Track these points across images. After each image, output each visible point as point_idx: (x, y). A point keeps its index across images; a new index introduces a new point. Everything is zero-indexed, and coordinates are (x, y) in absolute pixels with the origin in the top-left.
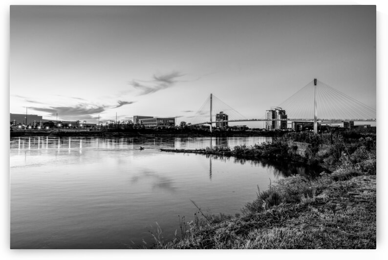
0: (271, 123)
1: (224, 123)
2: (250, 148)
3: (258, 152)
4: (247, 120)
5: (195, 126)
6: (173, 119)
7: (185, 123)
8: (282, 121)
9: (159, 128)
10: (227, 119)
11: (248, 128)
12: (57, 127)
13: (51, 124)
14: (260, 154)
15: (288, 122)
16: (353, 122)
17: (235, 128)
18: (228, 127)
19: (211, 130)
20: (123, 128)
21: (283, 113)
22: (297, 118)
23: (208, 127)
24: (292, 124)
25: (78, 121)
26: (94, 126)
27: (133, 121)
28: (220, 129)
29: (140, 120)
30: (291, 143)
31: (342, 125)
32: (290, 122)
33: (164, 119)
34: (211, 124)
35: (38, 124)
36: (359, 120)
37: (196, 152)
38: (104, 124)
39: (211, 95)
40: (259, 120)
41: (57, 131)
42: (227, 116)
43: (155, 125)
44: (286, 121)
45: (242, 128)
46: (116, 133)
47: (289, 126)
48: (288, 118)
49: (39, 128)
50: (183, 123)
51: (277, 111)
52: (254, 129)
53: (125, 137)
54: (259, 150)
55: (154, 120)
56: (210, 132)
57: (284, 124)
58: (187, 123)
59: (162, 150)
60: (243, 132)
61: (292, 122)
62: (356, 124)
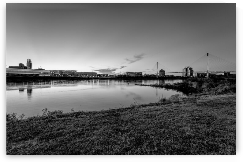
0: (185, 73)
1: (163, 74)
2: (172, 84)
3: (175, 86)
4: (173, 73)
5: (150, 75)
6: (141, 73)
7: (146, 74)
8: (190, 73)
9: (136, 76)
10: (164, 72)
11: (174, 76)
12: (101, 76)
13: (99, 75)
14: (176, 87)
15: (194, 73)
16: (229, 72)
17: (168, 76)
18: (165, 76)
19: (157, 77)
20: (122, 76)
21: (191, 69)
22: (198, 71)
23: (156, 76)
24: (196, 74)
25: (108, 74)
26: (113, 76)
27: (126, 74)
28: (161, 76)
29: (129, 73)
30: (190, 82)
31: (223, 74)
32: (195, 73)
33: (138, 73)
34: (157, 74)
35: (96, 75)
36: (232, 72)
37: (149, 85)
38: (116, 75)
39: (157, 63)
40: (179, 72)
41: (101, 77)
42: (164, 71)
43: (134, 75)
44: (193, 73)
45: (171, 76)
46: (120, 78)
47: (194, 75)
48: (194, 71)
49: (96, 77)
50: (145, 74)
51: (188, 68)
52: (177, 76)
53: (123, 80)
54: (175, 85)
55: (134, 73)
56: (157, 78)
57: (192, 74)
58: (147, 74)
59: (136, 85)
60: (172, 78)
61: (196, 73)
62: (231, 73)
